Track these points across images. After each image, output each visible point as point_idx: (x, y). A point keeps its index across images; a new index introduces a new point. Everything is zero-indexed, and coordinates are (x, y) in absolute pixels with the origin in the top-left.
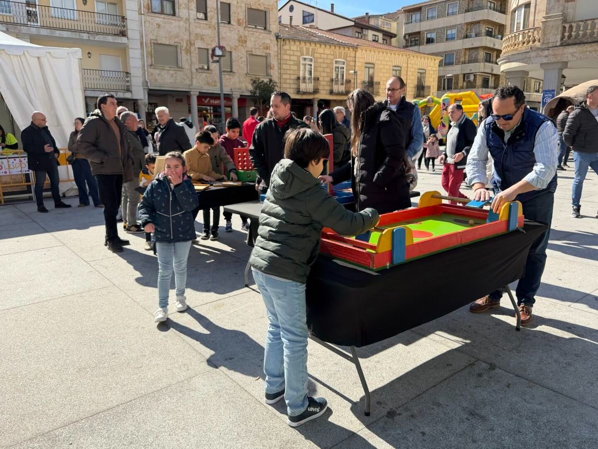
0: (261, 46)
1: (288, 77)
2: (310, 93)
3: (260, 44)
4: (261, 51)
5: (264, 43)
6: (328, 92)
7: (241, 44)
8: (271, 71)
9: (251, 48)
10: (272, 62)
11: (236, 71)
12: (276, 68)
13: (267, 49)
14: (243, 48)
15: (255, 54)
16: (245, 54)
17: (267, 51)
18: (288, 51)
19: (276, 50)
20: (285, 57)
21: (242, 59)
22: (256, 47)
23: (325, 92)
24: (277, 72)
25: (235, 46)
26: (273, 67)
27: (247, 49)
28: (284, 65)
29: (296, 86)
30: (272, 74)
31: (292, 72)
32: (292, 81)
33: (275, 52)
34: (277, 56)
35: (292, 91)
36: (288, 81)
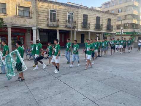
1: (42, 18)
2: (55, 27)
6: (64, 27)
7: (12, 0)
8: (32, 15)
9: (19, 3)
10: (32, 11)
12: (35, 13)
14: (14, 2)
15: (22, 6)
20: (40, 9)
21: (12, 8)
22: (22, 2)
23: (62, 26)
24: (36, 16)
25: (9, 1)
26: (33, 13)
27: (16, 3)
28: (39, 13)
29: (47, 23)
30: (32, 17)
31: (44, 16)
32: (44, 21)
33: (34, 6)
34: (35, 8)
35: (44, 25)
36: (42, 20)
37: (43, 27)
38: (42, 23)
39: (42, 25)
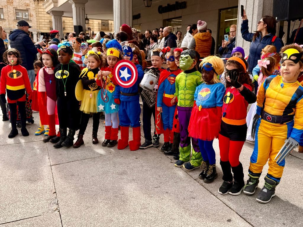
0: (23, 4)
3: (23, 3)
4: (23, 7)
5: (25, 3)
7: (9, 4)
8: (31, 18)
9: (16, 6)
10: (32, 13)
11: (6, 19)
12: (35, 16)
13: (28, 6)
14: (11, 6)
15: (19, 9)
16: (13, 9)
17: (28, 7)
18: (42, 7)
19: (34, 6)
20: (40, 10)
21: (10, 12)
22: (20, 5)
24: (35, 19)
25: (5, 5)
26: (33, 15)
27: (13, 7)
28: (39, 14)
29: (49, 26)
30: (31, 20)
31: (46, 18)
32: (46, 23)
33: (33, 7)
34: (35, 10)
35: (46, 28)
36: (43, 23)
37: (45, 30)
38: (44, 26)
39: (44, 28)
